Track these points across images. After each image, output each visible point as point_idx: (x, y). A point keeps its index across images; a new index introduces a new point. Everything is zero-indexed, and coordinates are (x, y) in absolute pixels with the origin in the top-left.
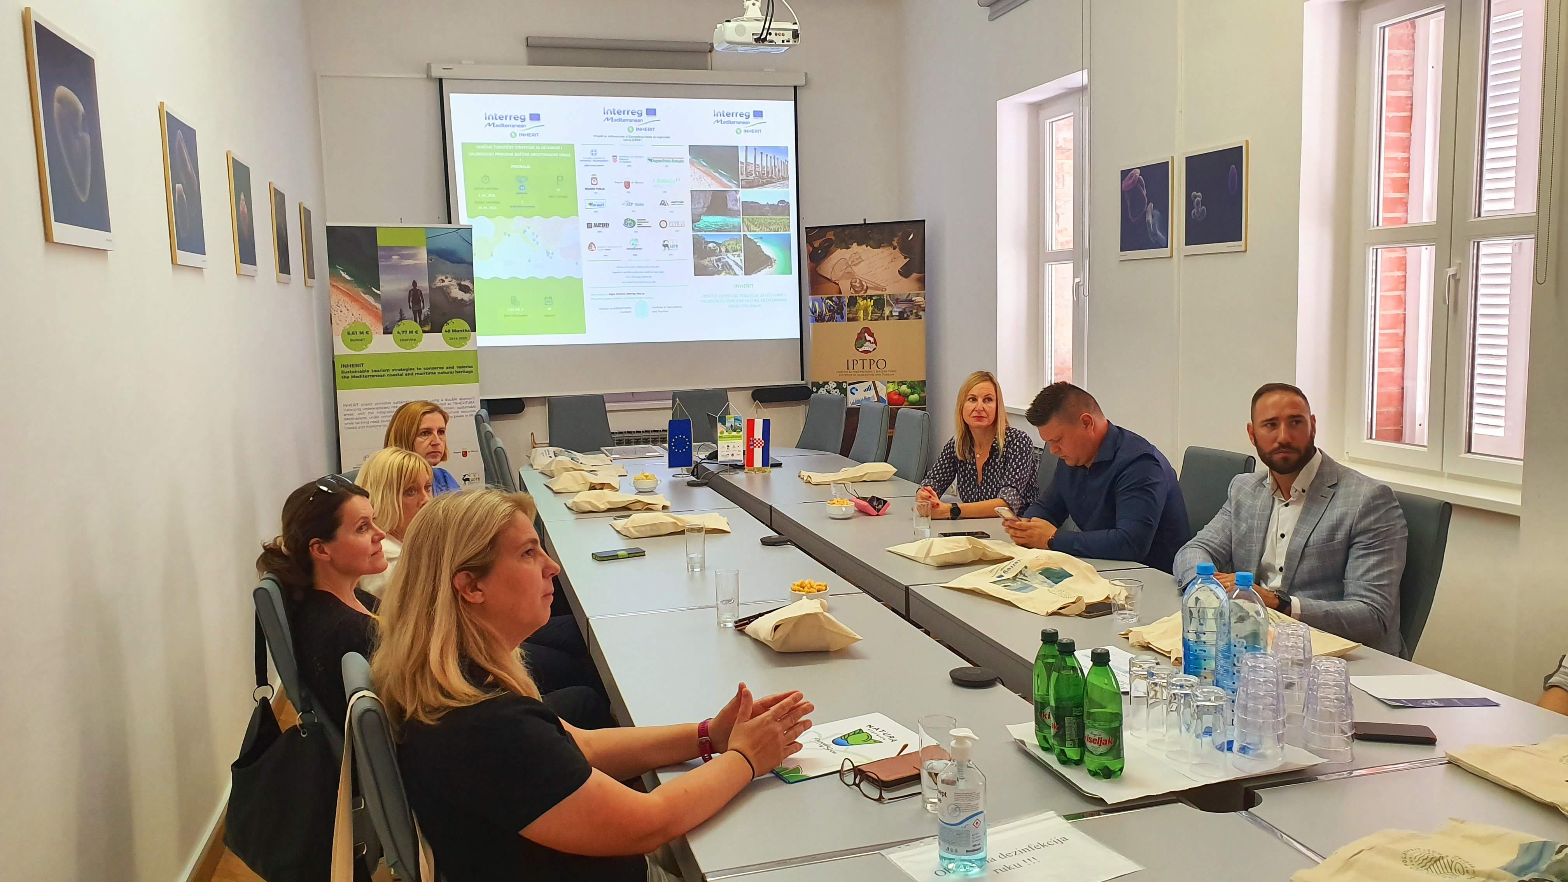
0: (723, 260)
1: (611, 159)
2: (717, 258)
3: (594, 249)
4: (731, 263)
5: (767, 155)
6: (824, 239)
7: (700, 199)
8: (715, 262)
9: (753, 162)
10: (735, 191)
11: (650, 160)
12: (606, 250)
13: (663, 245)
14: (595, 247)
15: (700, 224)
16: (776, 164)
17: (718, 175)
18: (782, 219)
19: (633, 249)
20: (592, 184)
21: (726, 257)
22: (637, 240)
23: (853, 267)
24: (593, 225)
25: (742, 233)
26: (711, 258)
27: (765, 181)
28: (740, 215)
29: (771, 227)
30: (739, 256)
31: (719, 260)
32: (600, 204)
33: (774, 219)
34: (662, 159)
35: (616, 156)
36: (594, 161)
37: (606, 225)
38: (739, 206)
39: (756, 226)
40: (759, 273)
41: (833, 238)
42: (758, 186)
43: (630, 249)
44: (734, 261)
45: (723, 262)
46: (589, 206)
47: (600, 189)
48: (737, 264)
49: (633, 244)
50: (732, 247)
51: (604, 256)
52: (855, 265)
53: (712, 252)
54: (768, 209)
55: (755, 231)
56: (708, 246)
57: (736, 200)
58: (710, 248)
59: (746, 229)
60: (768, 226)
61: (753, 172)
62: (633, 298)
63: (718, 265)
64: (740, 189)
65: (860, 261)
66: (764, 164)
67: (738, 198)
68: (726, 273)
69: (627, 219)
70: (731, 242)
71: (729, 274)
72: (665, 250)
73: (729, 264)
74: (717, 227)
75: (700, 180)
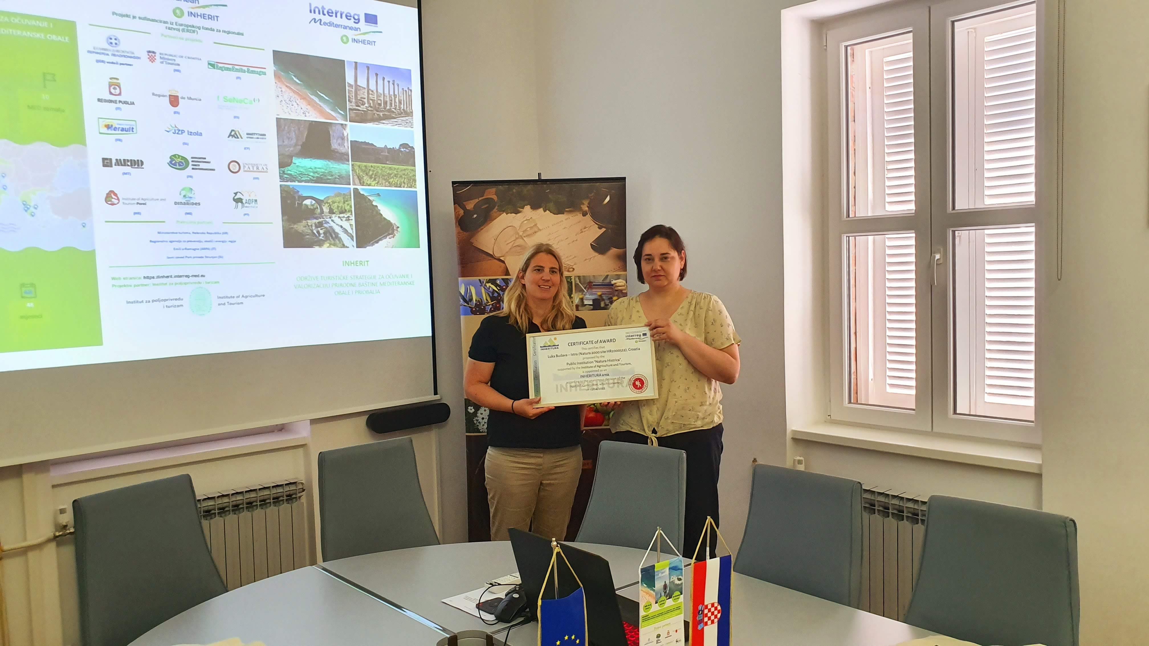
0: (325, 225)
1: (145, 56)
2: (317, 221)
3: (116, 202)
4: (338, 229)
5: (384, 79)
6: (480, 199)
7: (289, 132)
8: (314, 228)
9: (365, 86)
10: (342, 124)
11: (213, 66)
12: (138, 203)
13: (234, 200)
14: (118, 199)
15: (291, 170)
16: (396, 93)
17: (316, 99)
18: (405, 170)
19: (185, 204)
20: (111, 93)
21: (328, 220)
22: (192, 189)
23: (525, 239)
24: (114, 161)
25: (352, 187)
26: (308, 221)
27: (381, 114)
28: (348, 161)
29: (391, 180)
30: (348, 219)
31: (320, 225)
32: (127, 127)
33: (395, 169)
34: (230, 66)
35: (154, 52)
36: (114, 55)
37: (137, 164)
38: (347, 148)
39: (371, 178)
40: (376, 245)
41: (495, 197)
42: (373, 120)
43: (181, 203)
44: (341, 227)
45: (326, 228)
46: (105, 130)
47: (126, 103)
48: (346, 231)
49: (184, 196)
50: (338, 207)
51: (135, 213)
52: (528, 236)
53: (310, 213)
54: (387, 154)
55: (369, 185)
56: (304, 202)
57: (343, 139)
58: (306, 205)
59: (357, 181)
60: (387, 179)
61: (366, 100)
62: (185, 284)
63: (318, 232)
64: (348, 123)
65: (536, 230)
66: (380, 91)
67: (345, 134)
68: (330, 244)
69: (175, 156)
70: (337, 199)
71: (335, 245)
72: (237, 207)
73: (334, 231)
74: (316, 175)
75: (291, 104)
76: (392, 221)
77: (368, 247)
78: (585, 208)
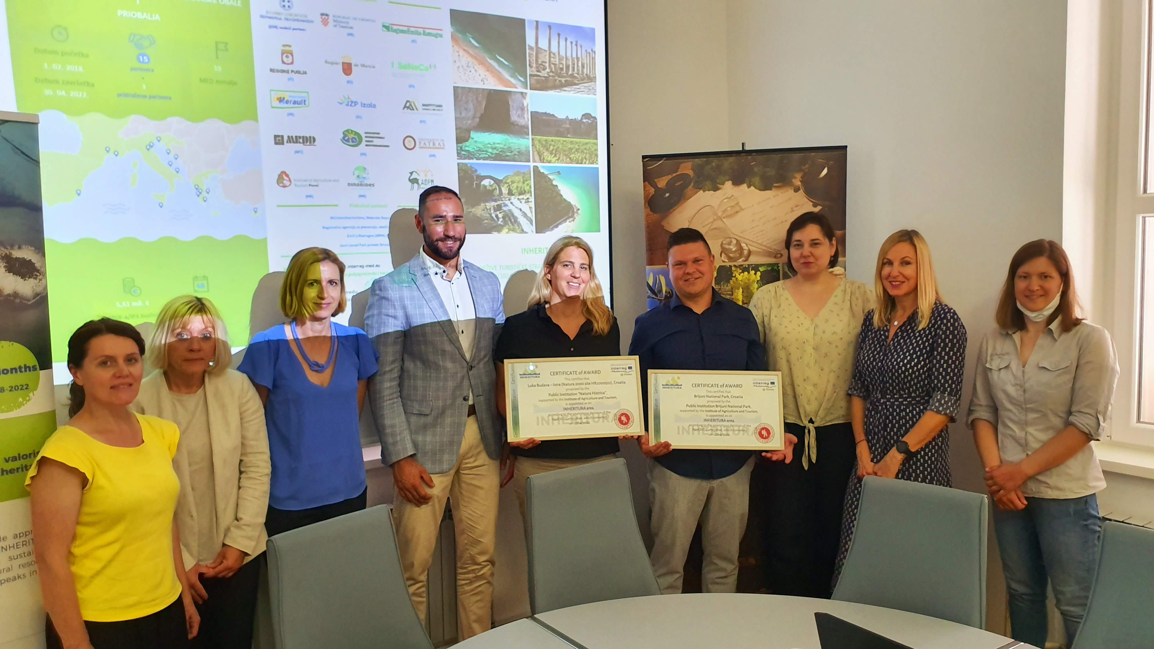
0: (504, 208)
1: (318, 19)
2: (496, 204)
3: (287, 183)
4: (517, 213)
5: (566, 40)
6: (674, 175)
7: (467, 102)
8: (492, 211)
9: (547, 48)
10: (522, 93)
11: (387, 28)
12: (310, 185)
13: (410, 180)
14: (290, 181)
15: (469, 146)
16: (579, 56)
17: (495, 64)
18: (587, 144)
19: (358, 185)
20: (283, 62)
21: (508, 202)
22: (365, 169)
23: (724, 220)
24: (286, 139)
25: (532, 164)
26: (487, 204)
27: (563, 80)
28: (528, 135)
29: (572, 156)
30: (527, 201)
31: (498, 208)
32: (299, 100)
33: (577, 143)
34: (405, 29)
35: (327, 15)
36: (287, 19)
37: (309, 140)
38: (527, 120)
39: (551, 154)
40: (556, 229)
41: (690, 173)
42: (554, 87)
43: (354, 185)
44: (521, 210)
45: (504, 211)
46: (277, 103)
47: (298, 72)
48: (525, 215)
49: (358, 176)
50: (517, 187)
51: (307, 196)
52: (728, 217)
53: (488, 195)
54: (568, 126)
55: (550, 162)
56: (482, 183)
57: (522, 109)
58: (485, 186)
59: (537, 158)
60: (567, 154)
61: (547, 65)
62: (359, 274)
63: (497, 216)
64: (528, 91)
65: (738, 209)
66: (562, 53)
67: (525, 105)
68: (509, 230)
69: (347, 131)
70: (517, 178)
71: (514, 230)
72: (412, 188)
73: (513, 215)
74: (495, 151)
75: (469, 71)
76: (573, 203)
77: (548, 233)
78: (797, 182)
